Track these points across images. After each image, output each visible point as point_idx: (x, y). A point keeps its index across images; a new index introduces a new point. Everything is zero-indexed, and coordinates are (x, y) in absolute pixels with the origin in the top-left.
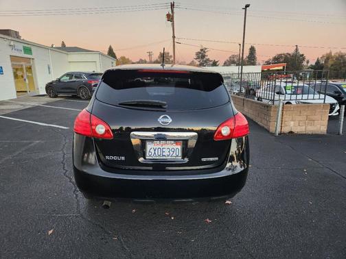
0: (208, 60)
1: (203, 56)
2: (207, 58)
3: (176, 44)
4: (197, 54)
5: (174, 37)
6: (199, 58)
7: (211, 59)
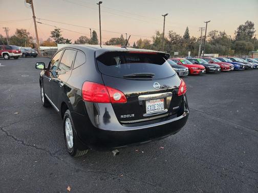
0: (62, 38)
1: (58, 35)
2: (62, 37)
3: (37, 23)
4: (53, 33)
5: (34, 17)
6: (54, 37)
7: (64, 38)
